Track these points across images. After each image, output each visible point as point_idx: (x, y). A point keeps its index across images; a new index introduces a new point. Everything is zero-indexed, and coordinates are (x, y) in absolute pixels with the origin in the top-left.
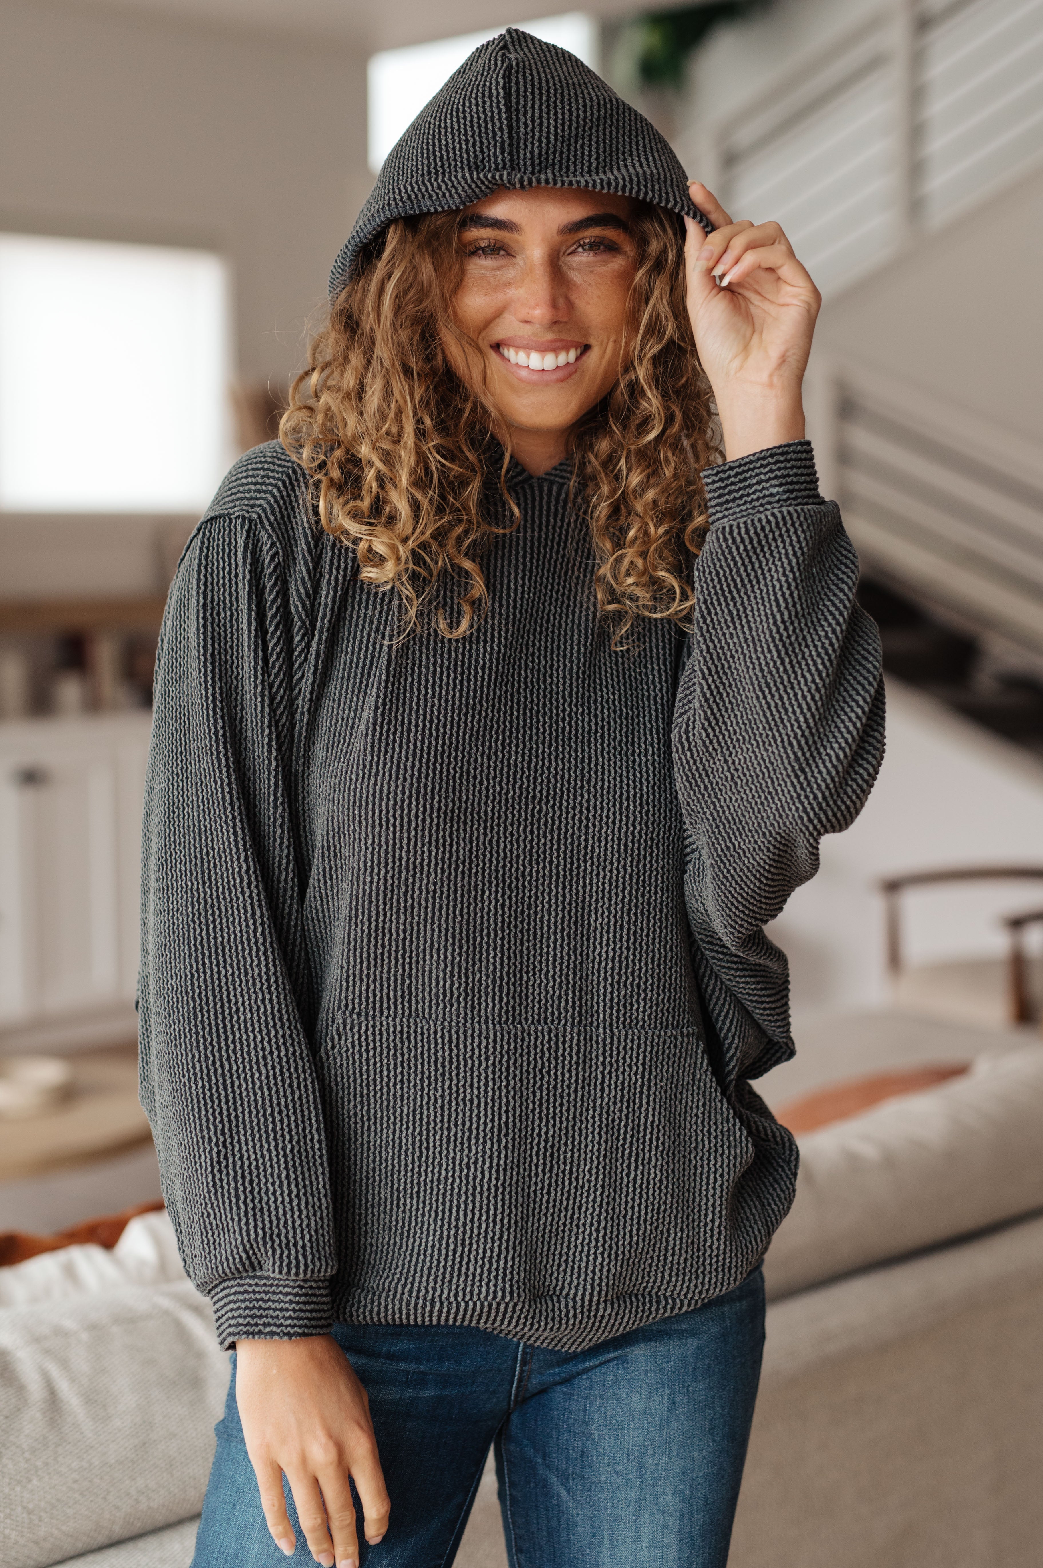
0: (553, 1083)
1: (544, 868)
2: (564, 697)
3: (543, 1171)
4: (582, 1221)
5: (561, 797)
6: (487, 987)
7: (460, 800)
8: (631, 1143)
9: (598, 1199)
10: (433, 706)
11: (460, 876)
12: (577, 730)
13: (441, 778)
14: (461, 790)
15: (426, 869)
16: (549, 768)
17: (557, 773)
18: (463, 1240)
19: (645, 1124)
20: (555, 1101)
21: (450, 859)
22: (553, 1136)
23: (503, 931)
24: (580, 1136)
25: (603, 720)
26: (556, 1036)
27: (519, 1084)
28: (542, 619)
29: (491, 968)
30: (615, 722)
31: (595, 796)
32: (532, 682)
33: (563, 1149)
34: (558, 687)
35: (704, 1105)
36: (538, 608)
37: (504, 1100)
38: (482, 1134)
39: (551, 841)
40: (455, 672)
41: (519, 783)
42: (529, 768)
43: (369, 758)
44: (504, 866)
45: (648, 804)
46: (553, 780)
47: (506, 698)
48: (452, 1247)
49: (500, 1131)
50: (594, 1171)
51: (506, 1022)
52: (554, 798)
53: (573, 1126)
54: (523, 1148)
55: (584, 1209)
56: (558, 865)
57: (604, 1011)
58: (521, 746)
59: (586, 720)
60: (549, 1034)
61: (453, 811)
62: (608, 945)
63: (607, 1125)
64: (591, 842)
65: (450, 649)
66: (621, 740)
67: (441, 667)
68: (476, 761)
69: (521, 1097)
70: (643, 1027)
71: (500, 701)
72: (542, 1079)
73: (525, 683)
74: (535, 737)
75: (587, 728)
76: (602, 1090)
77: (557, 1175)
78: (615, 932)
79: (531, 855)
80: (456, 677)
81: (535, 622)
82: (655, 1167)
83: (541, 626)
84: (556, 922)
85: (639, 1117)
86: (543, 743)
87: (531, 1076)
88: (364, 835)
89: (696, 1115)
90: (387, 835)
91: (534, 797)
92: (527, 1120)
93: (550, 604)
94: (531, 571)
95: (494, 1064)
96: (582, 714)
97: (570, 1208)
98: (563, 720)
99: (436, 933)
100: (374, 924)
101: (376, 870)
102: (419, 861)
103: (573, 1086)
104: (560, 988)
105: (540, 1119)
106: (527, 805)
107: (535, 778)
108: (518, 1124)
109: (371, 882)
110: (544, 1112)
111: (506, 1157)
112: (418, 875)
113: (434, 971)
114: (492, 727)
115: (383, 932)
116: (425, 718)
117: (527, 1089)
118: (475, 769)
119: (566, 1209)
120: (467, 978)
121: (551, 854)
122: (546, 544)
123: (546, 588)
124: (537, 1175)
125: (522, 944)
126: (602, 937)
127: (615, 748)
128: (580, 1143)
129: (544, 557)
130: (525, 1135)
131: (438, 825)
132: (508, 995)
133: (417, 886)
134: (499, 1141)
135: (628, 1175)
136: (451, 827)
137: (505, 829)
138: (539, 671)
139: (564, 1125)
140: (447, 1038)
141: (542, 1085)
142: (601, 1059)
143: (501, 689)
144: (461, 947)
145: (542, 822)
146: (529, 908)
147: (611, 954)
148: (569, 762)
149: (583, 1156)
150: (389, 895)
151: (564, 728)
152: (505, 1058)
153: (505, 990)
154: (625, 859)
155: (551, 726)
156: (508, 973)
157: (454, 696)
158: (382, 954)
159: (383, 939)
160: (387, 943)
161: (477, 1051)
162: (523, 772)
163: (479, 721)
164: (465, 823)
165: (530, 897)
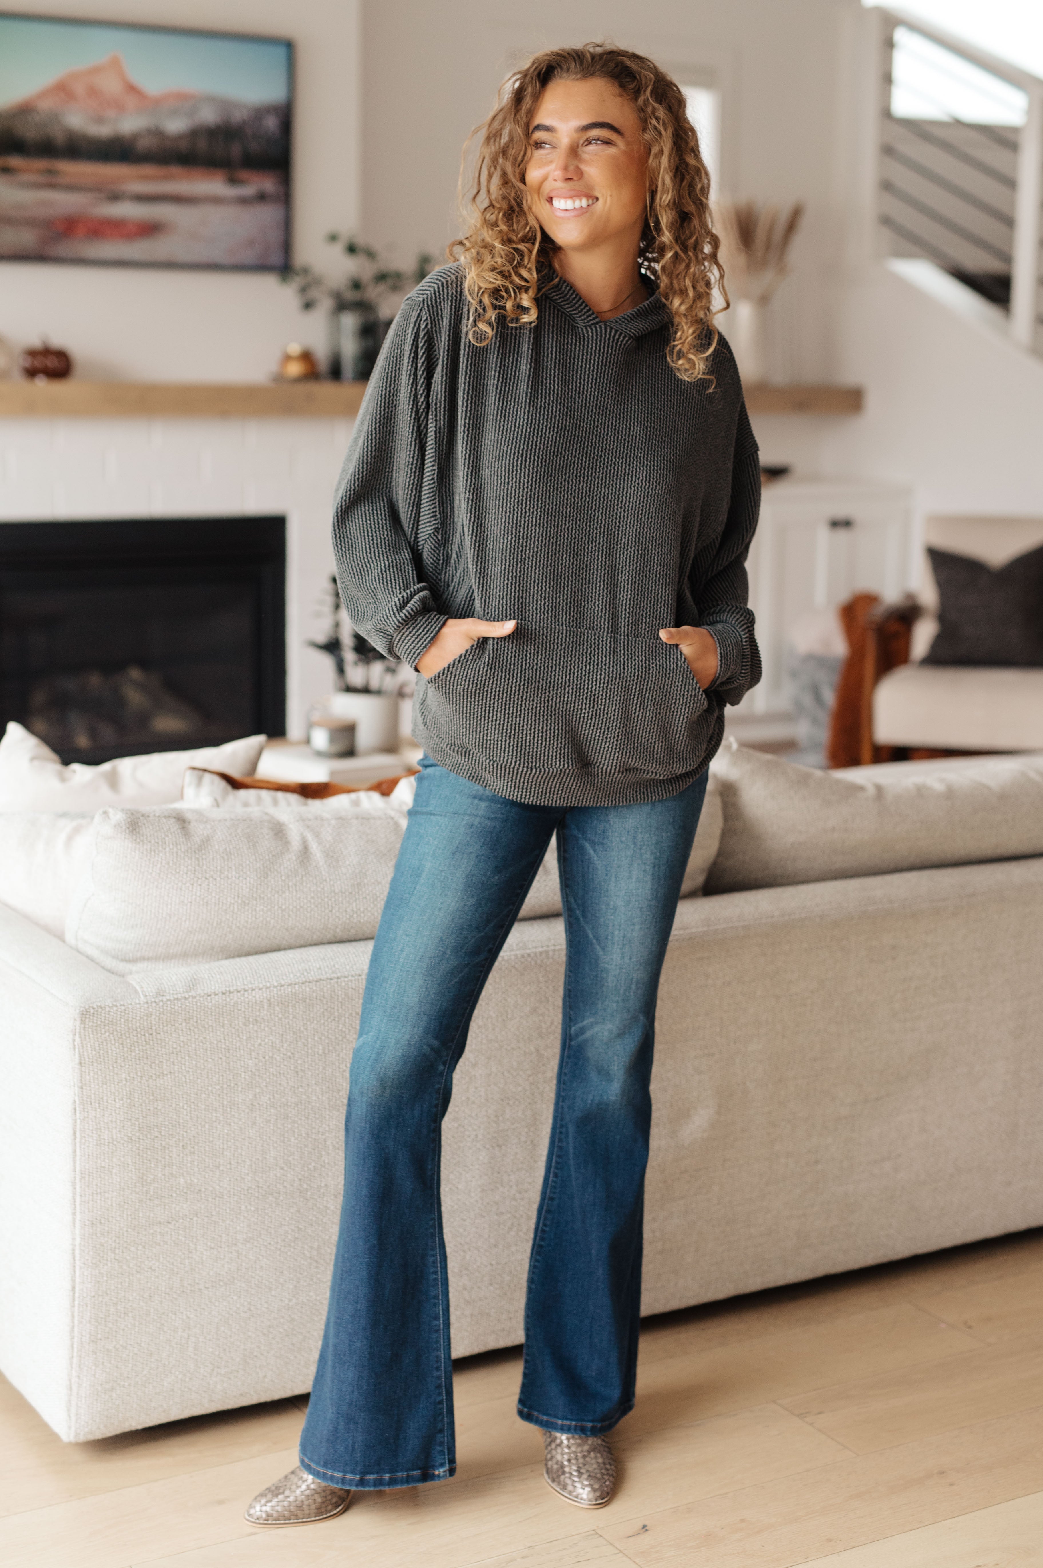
0: (596, 662)
1: (595, 546)
2: (612, 453)
3: (589, 707)
4: (609, 736)
5: (606, 509)
6: (563, 606)
7: (552, 503)
8: (638, 698)
9: (618, 725)
10: (540, 448)
11: (551, 545)
12: (618, 472)
13: (542, 491)
14: (553, 499)
15: (533, 539)
16: (600, 492)
17: (605, 495)
18: (546, 738)
19: (646, 688)
20: (597, 672)
21: (546, 535)
22: (595, 690)
23: (572, 577)
24: (610, 692)
25: (633, 467)
26: (598, 637)
27: (577, 660)
28: (603, 406)
29: (565, 596)
30: (640, 469)
31: (624, 511)
32: (595, 442)
33: (600, 697)
34: (610, 446)
35: (682, 681)
36: (601, 400)
37: (569, 668)
38: (556, 685)
39: (600, 532)
40: (553, 431)
41: (584, 499)
42: (590, 491)
43: (504, 473)
44: (575, 543)
45: (652, 518)
46: (602, 499)
47: (580, 450)
48: (540, 742)
49: (565, 684)
50: (617, 710)
51: (572, 626)
52: (602, 509)
53: (607, 687)
54: (578, 694)
55: (610, 729)
56: (603, 545)
57: (624, 627)
58: (586, 478)
59: (624, 467)
60: (595, 635)
61: (548, 509)
62: (627, 591)
63: (625, 688)
64: (620, 535)
65: (551, 417)
66: (643, 479)
67: (546, 426)
68: (561, 483)
69: (578, 667)
70: (644, 637)
71: (576, 452)
72: (590, 659)
73: (592, 443)
74: (594, 474)
75: (624, 471)
76: (624, 669)
77: (596, 710)
78: (632, 585)
79: (589, 538)
80: (553, 435)
81: (599, 408)
82: (650, 710)
83: (603, 411)
84: (600, 576)
85: (643, 685)
86: (598, 478)
87: (584, 657)
88: (500, 516)
89: (677, 686)
90: (513, 518)
91: (592, 507)
92: (581, 680)
93: (608, 399)
94: (596, 380)
95: (564, 648)
96: (622, 463)
97: (603, 727)
98: (611, 465)
99: (537, 574)
100: (504, 566)
101: (506, 536)
102: (529, 534)
103: (607, 665)
104: (602, 612)
105: (589, 680)
106: (588, 511)
107: (593, 497)
108: (576, 681)
109: (503, 543)
110: (591, 677)
111: (568, 697)
112: (529, 542)
113: (535, 595)
114: (570, 465)
115: (508, 572)
116: (535, 455)
117: (582, 663)
118: (561, 488)
119: (601, 729)
120: (553, 600)
121: (600, 539)
122: (606, 364)
123: (606, 389)
124: (585, 709)
125: (582, 586)
126: (624, 587)
127: (638, 484)
128: (610, 696)
129: (605, 371)
130: (580, 688)
131: (540, 516)
132: (573, 612)
133: (528, 548)
134: (565, 689)
135: (635, 713)
136: (547, 518)
137: (576, 523)
138: (600, 436)
139: (602, 685)
140: (541, 633)
141: (590, 662)
142: (623, 652)
143: (577, 444)
144: (550, 584)
145: (596, 521)
146: (587, 567)
147: (629, 596)
148: (612, 490)
149: (611, 702)
150: (513, 551)
151: (610, 470)
152: (571, 646)
153: (572, 609)
154: (638, 546)
155: (603, 469)
156: (574, 600)
157: (551, 445)
158: (507, 584)
159: (508, 575)
160: (510, 578)
161: (556, 641)
162: (586, 493)
163: (563, 461)
164: (555, 517)
165: (587, 561)
